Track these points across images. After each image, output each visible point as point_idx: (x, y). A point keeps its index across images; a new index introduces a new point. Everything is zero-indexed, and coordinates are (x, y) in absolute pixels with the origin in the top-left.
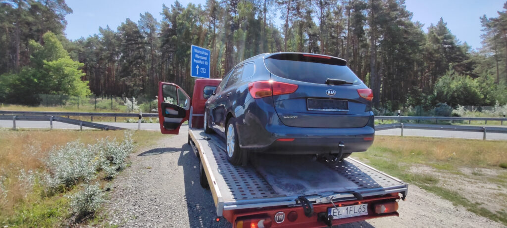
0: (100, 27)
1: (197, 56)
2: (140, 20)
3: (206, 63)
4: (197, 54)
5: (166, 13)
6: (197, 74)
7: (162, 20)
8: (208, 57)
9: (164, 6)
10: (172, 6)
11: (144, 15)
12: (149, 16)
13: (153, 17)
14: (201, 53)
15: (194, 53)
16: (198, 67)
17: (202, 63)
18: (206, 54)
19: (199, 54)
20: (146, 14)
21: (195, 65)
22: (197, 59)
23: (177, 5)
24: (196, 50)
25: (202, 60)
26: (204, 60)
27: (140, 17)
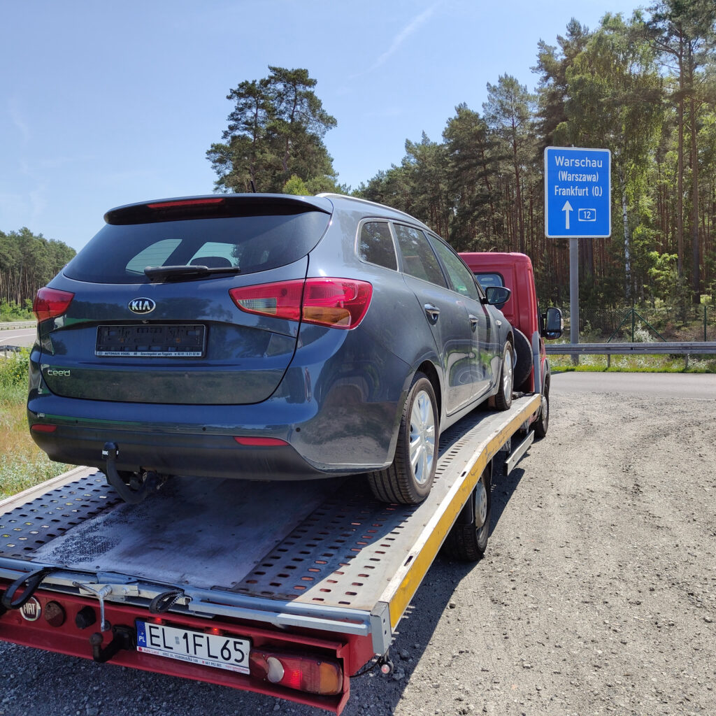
0: (407, 140)
1: (564, 176)
2: (487, 101)
3: (597, 192)
4: (564, 168)
5: (546, 64)
6: (568, 227)
7: (538, 87)
8: (602, 172)
9: (541, 44)
10: (559, 38)
11: (497, 84)
12: (509, 84)
13: (520, 83)
14: (578, 163)
15: (555, 170)
16: (567, 207)
17: (581, 193)
18: (595, 164)
19: (572, 170)
20: (501, 80)
21: (557, 202)
22: (566, 184)
23: (572, 34)
24: (559, 161)
25: (582, 185)
26: (589, 185)
27: (488, 93)
